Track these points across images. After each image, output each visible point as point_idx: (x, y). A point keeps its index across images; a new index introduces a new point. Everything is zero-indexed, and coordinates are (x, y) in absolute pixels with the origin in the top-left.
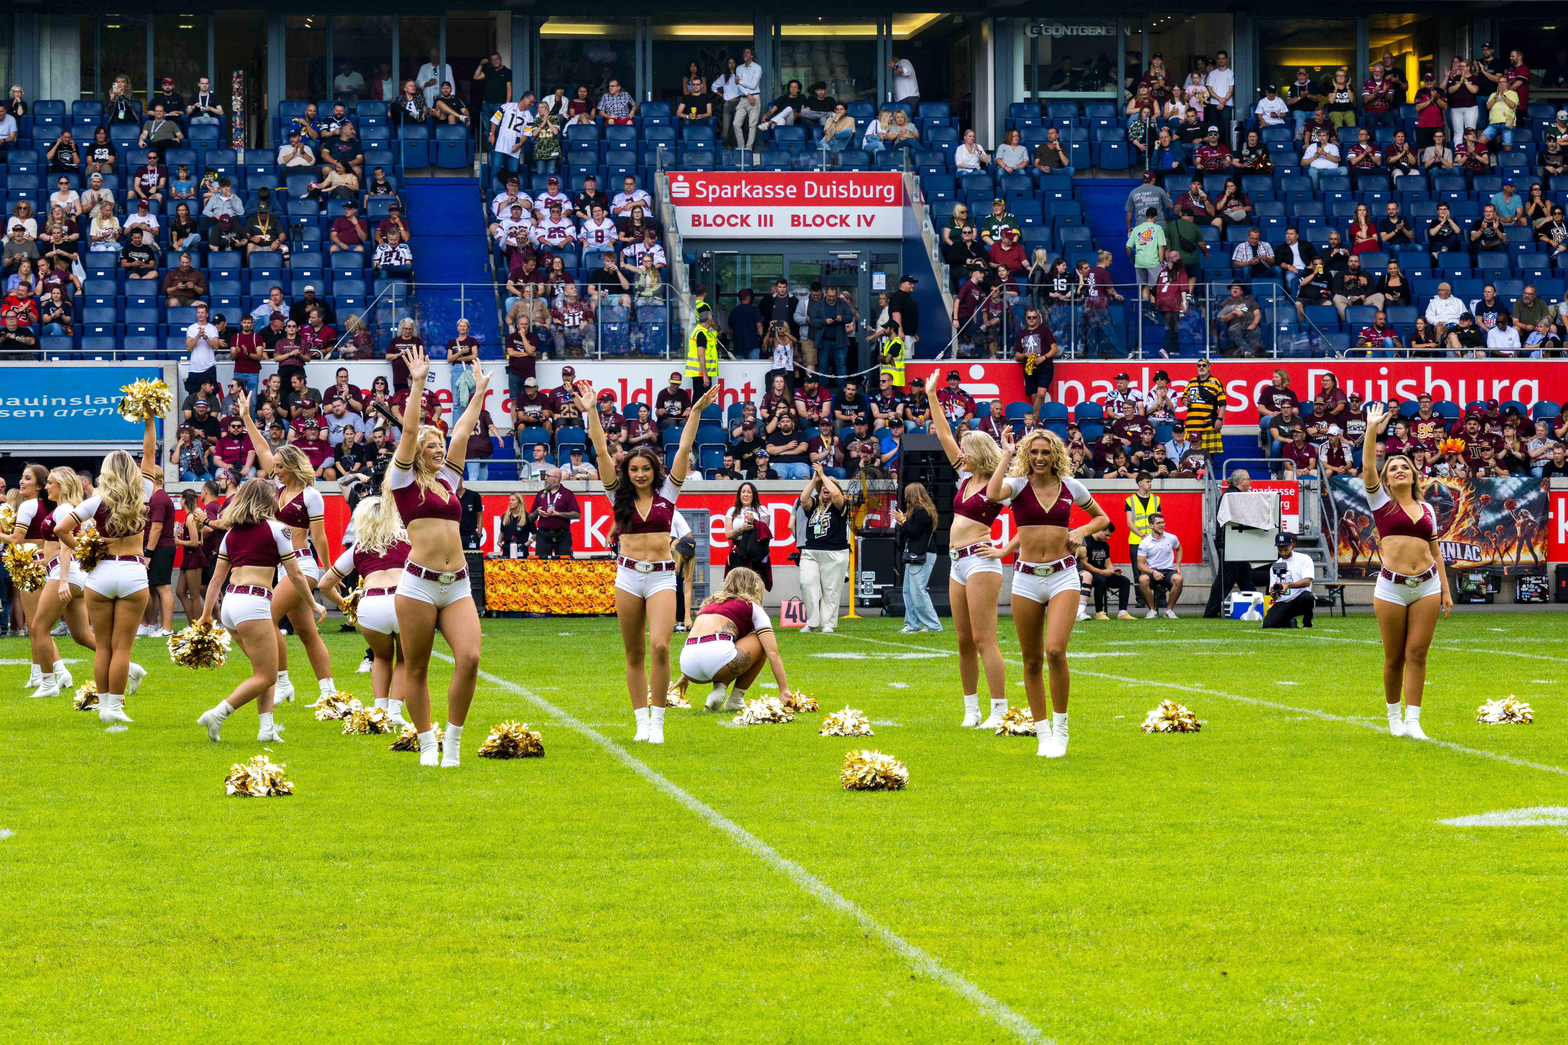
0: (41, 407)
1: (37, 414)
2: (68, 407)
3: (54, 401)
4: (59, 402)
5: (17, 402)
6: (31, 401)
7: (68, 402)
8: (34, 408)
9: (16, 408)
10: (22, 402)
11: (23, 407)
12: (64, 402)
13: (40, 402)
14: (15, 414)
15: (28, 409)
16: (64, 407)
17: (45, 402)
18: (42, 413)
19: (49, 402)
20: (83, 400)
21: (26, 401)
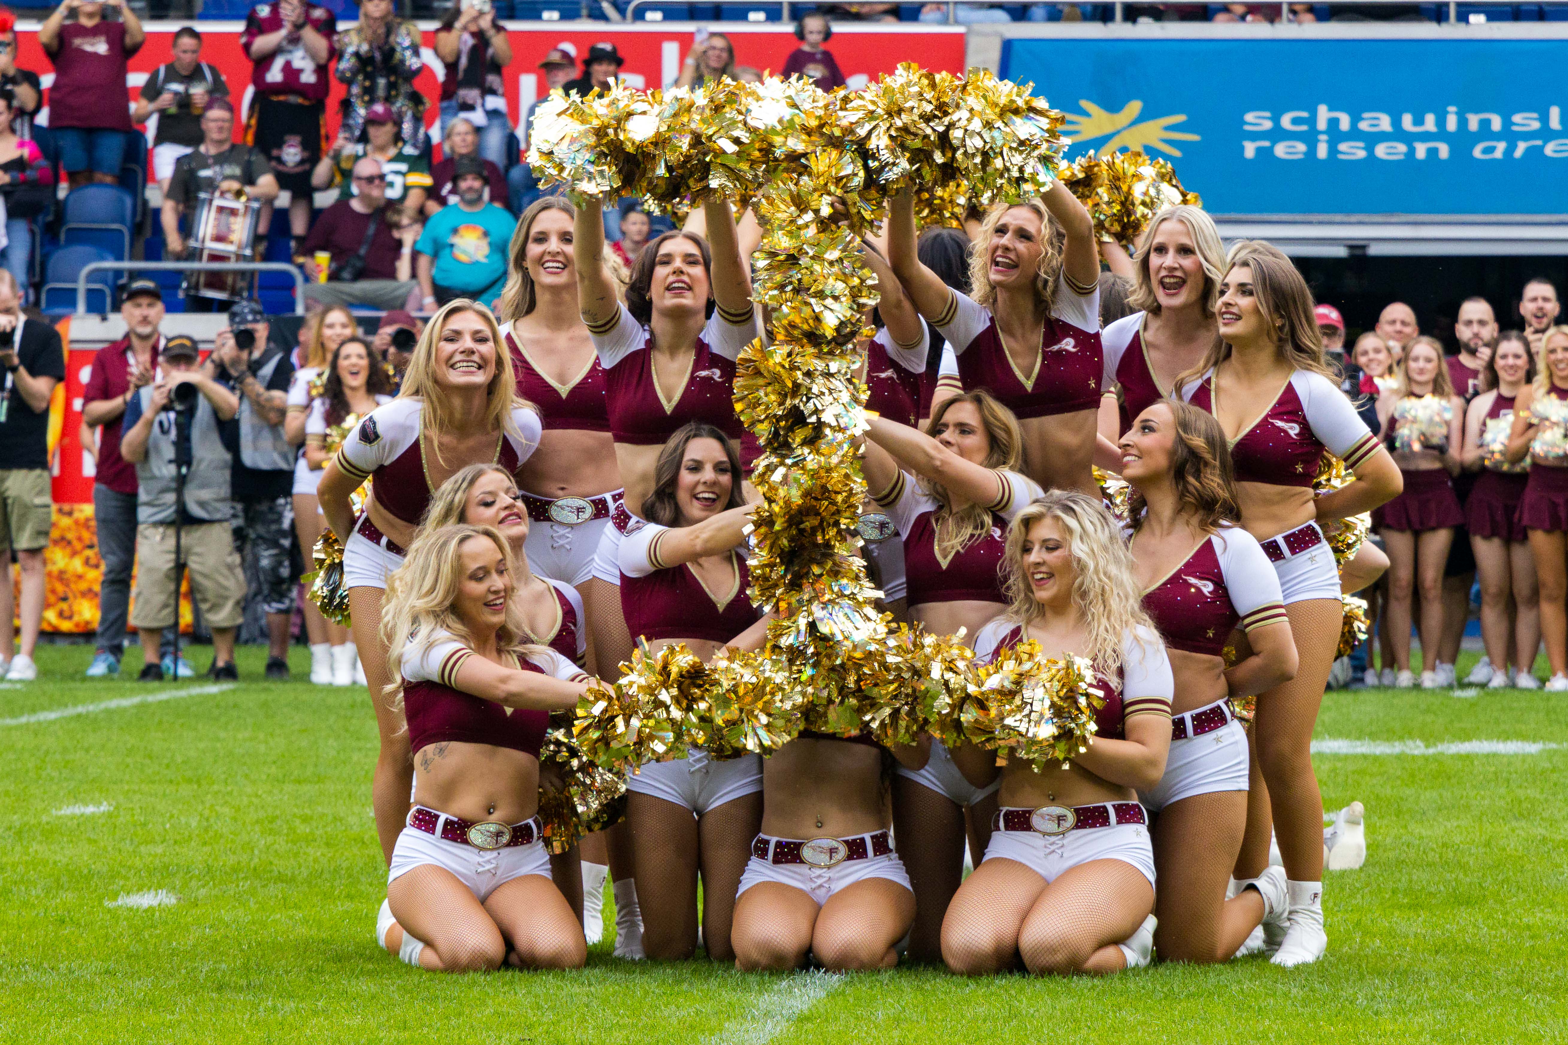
0: (1442, 134)
1: (1433, 153)
2: (1510, 136)
3: (1473, 122)
4: (1485, 124)
5: (1385, 123)
6: (1419, 121)
7: (1507, 123)
8: (1425, 137)
9: (1383, 137)
10: (1396, 122)
11: (1398, 134)
12: (1496, 123)
13: (1441, 122)
14: (1381, 151)
15: (1409, 139)
16: (1497, 137)
17: (1452, 123)
18: (1444, 151)
19: (1463, 122)
20: (1544, 118)
21: (1407, 121)
